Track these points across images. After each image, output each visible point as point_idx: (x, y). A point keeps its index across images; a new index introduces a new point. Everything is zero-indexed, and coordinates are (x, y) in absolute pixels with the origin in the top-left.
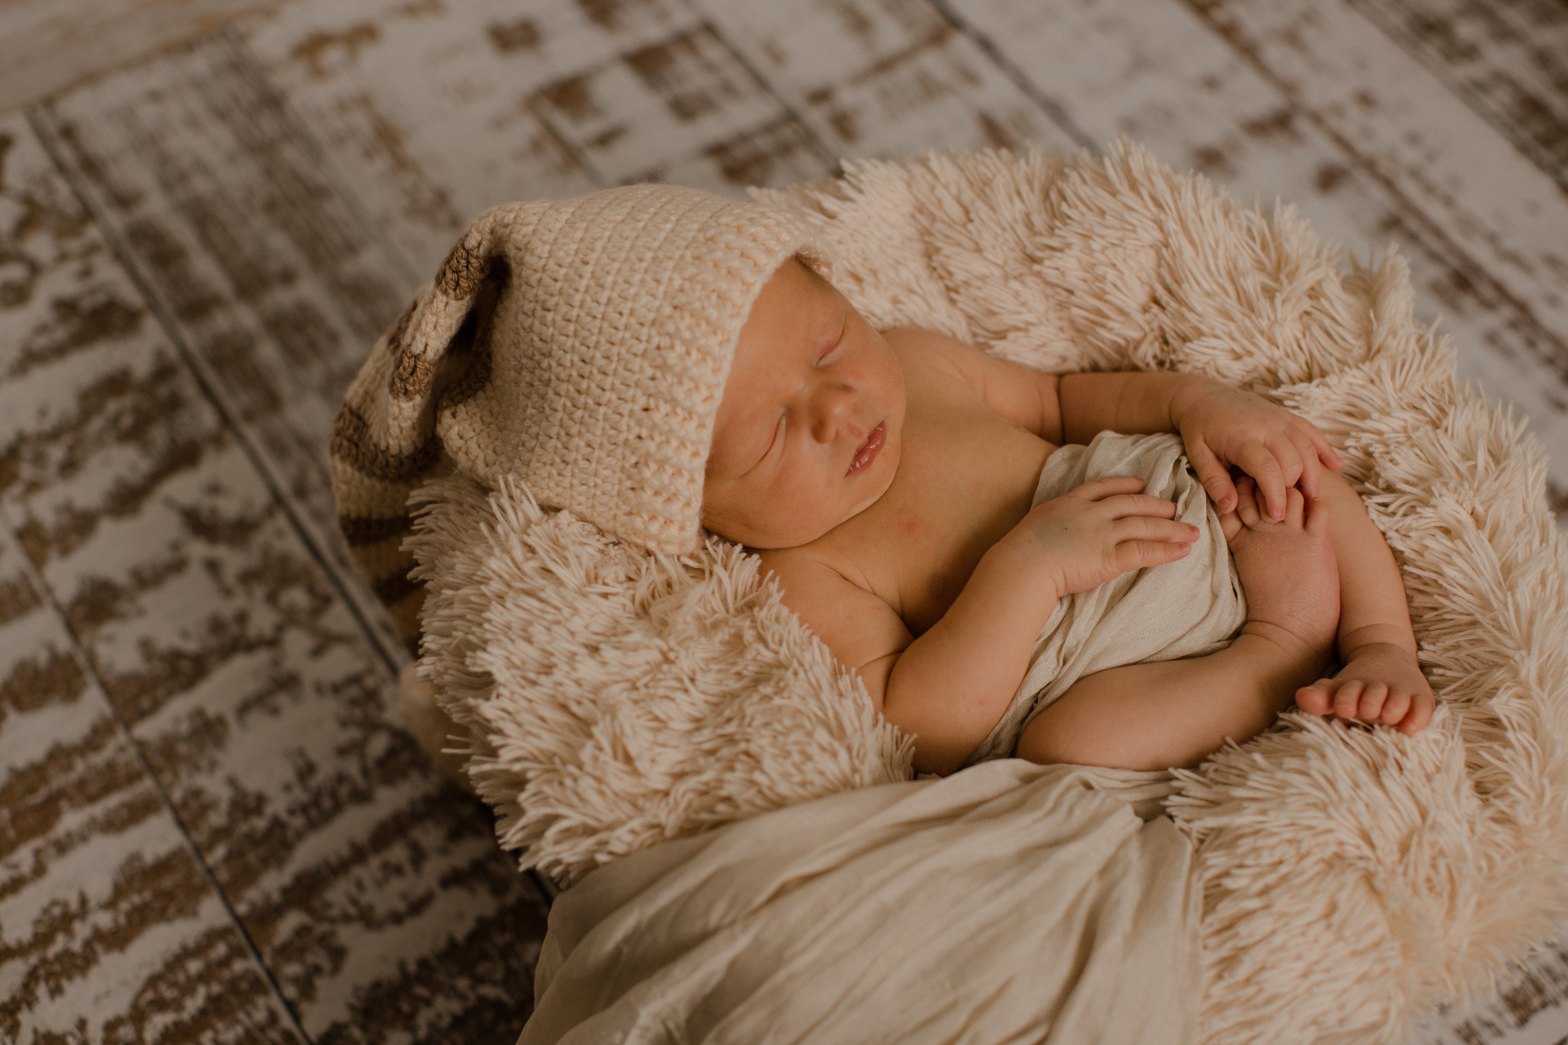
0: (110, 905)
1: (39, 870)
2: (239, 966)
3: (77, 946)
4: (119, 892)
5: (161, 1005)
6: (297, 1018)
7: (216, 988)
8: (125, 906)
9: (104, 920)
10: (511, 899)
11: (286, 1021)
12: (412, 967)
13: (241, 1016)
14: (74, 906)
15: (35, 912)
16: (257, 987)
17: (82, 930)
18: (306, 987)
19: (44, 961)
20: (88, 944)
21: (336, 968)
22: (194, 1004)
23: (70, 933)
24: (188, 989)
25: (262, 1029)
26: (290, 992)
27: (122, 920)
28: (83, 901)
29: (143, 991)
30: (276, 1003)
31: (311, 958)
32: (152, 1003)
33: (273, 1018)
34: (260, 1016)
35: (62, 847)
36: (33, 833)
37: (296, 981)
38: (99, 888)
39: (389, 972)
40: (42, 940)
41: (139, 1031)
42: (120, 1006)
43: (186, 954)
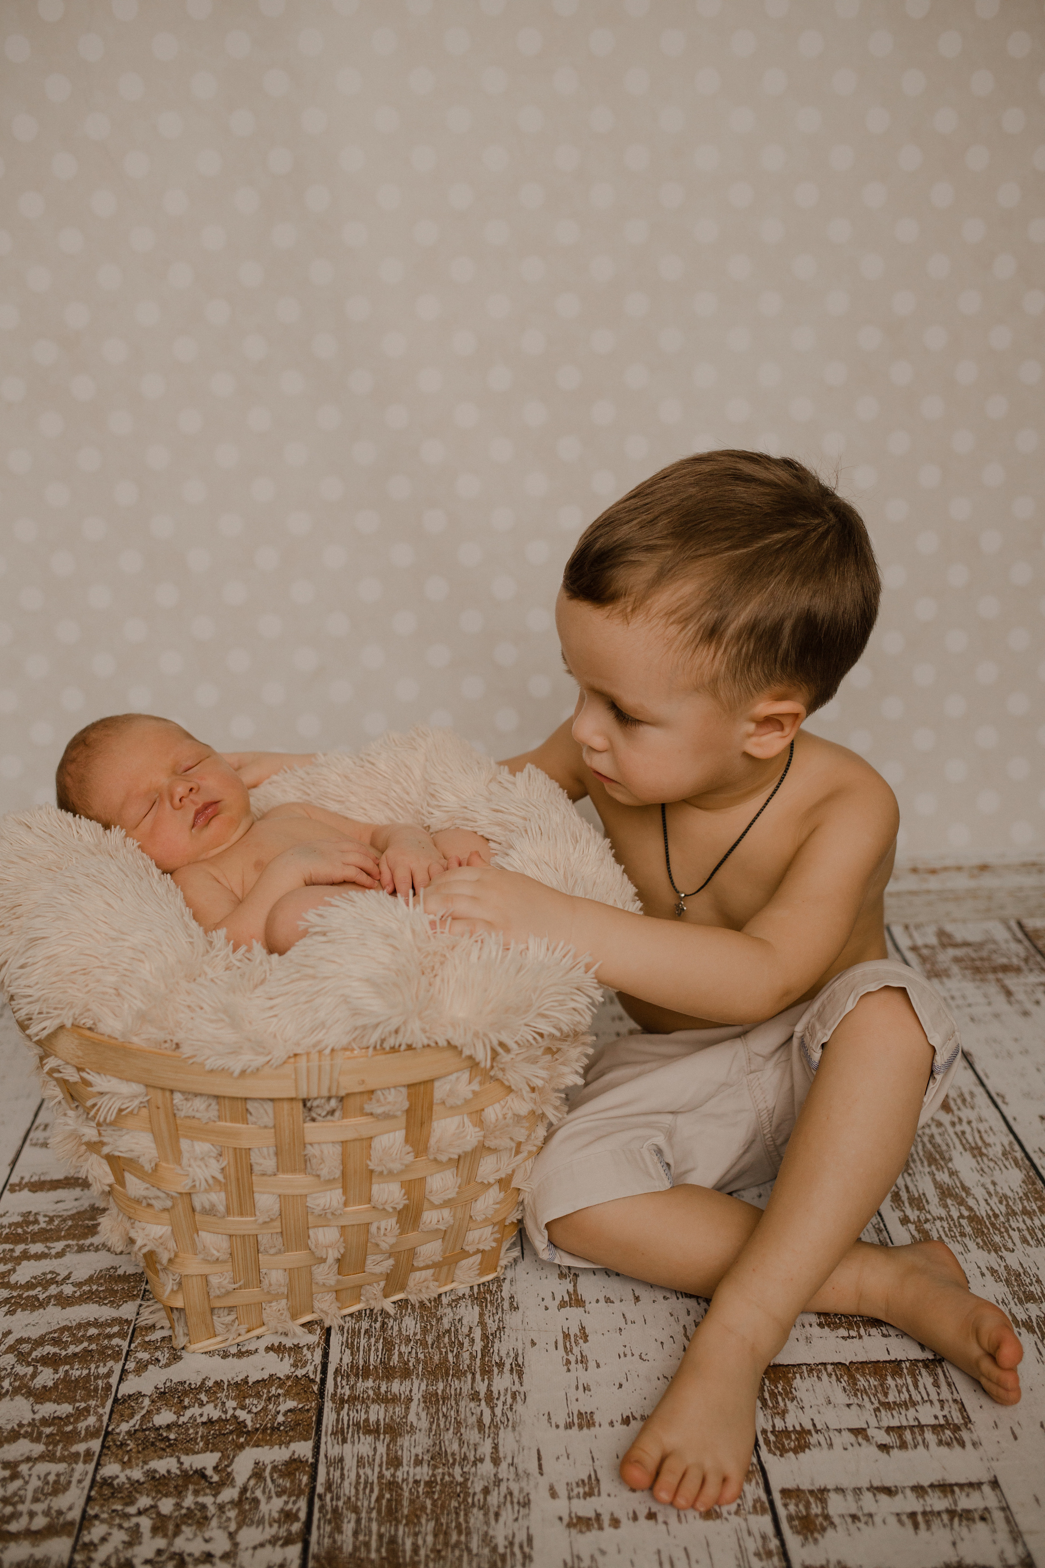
0: (79, 1285)
1: (60, 1255)
2: (116, 1341)
3: (41, 1297)
4: (90, 1280)
5: (56, 1342)
6: (121, 1380)
7: (93, 1347)
8: (86, 1288)
9: (68, 1290)
10: (300, 1373)
11: (114, 1380)
12: (210, 1383)
13: (93, 1366)
14: (59, 1278)
15: (38, 1272)
16: (116, 1355)
17: (53, 1290)
18: (142, 1367)
19: (20, 1296)
20: (49, 1298)
21: (167, 1365)
22: (72, 1349)
23: (45, 1289)
24: (78, 1341)
25: (97, 1377)
26: (131, 1366)
27: (78, 1293)
28: (68, 1277)
29: (55, 1331)
30: (117, 1368)
31: (158, 1354)
32: (53, 1339)
33: (109, 1375)
34: (103, 1370)
35: (81, 1249)
36: (74, 1237)
37: (139, 1362)
38: (81, 1274)
39: (196, 1380)
40: (29, 1286)
41: (33, 1349)
42: (35, 1333)
43: (96, 1324)
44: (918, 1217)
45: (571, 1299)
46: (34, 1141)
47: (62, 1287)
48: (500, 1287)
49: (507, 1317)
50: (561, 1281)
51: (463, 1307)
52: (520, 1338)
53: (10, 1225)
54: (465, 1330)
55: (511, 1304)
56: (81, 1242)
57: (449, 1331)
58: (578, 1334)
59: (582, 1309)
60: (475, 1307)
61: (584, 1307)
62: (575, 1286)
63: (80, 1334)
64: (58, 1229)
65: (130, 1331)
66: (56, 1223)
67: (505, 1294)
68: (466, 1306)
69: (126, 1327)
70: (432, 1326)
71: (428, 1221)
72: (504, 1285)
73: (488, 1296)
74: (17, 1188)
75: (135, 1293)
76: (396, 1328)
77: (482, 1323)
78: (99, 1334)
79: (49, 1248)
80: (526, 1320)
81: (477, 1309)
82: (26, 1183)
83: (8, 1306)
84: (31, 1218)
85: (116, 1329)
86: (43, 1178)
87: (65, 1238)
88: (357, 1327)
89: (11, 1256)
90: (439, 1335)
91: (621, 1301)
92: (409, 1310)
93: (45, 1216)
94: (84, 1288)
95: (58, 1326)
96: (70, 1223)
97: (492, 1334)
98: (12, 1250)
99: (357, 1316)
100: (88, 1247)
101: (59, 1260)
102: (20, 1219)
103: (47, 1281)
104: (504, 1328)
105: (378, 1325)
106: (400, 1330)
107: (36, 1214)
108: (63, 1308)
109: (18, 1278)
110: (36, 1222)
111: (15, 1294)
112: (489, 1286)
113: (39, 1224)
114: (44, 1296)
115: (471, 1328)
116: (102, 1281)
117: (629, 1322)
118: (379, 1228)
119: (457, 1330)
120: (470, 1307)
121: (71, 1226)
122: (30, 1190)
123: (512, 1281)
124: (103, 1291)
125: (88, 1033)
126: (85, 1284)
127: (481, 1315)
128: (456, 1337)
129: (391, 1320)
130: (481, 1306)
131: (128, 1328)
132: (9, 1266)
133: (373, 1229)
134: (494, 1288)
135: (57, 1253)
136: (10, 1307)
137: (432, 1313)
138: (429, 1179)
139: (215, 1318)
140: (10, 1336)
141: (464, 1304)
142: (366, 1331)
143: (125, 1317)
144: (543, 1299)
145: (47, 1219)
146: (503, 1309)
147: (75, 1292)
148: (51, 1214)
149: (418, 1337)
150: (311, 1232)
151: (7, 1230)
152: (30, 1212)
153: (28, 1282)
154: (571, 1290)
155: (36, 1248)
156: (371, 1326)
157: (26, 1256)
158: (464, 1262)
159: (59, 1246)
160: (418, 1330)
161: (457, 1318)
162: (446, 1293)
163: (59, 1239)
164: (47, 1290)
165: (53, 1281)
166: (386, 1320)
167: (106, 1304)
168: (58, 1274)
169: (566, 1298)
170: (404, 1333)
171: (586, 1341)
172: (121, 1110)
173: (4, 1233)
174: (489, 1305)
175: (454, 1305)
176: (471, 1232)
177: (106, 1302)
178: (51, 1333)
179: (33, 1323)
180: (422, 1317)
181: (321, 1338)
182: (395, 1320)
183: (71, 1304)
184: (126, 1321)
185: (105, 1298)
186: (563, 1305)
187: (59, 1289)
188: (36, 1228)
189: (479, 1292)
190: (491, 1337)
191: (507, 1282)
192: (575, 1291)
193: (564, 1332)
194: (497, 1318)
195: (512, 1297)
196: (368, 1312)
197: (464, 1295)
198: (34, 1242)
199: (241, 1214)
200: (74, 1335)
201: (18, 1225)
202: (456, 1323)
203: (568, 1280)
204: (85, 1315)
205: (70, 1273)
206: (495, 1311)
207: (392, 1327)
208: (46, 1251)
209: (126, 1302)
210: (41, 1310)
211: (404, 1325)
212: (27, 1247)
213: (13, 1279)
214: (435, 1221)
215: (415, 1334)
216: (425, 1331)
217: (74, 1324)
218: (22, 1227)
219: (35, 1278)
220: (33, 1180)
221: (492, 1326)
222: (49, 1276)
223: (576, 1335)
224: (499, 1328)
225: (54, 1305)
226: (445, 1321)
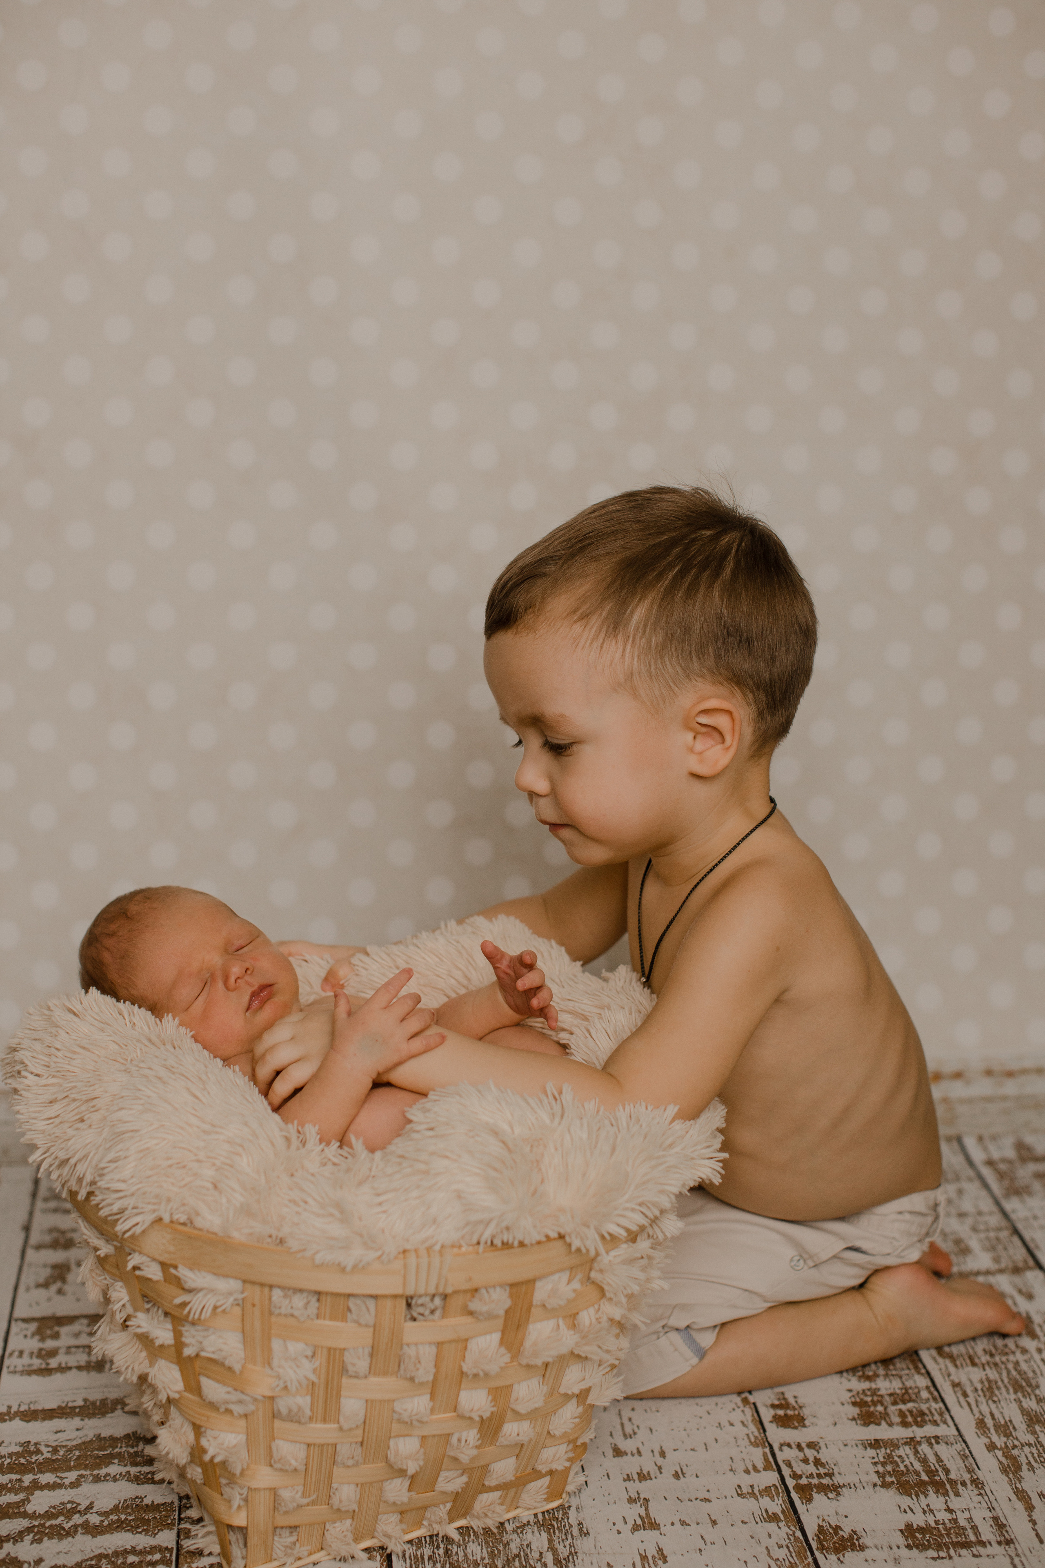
0: (106, 1514)
1: (75, 1484)
3: (67, 1526)
4: (115, 1509)
8: (114, 1517)
9: (94, 1519)
14: (82, 1508)
15: (56, 1502)
17: (77, 1519)
19: (42, 1525)
20: (76, 1527)
23: (69, 1518)
27: (106, 1523)
28: (90, 1506)
29: (91, 1559)
35: (97, 1479)
36: (86, 1467)
38: (105, 1503)
40: (48, 1515)
42: (69, 1561)
43: (133, 1551)
44: (1005, 1443)
45: (644, 1523)
46: (12, 1369)
47: (87, 1516)
48: (566, 1514)
49: (578, 1543)
50: (631, 1506)
51: (529, 1534)
52: (595, 1562)
53: (10, 1455)
54: (536, 1555)
55: (581, 1530)
56: (96, 1472)
57: (518, 1556)
58: (656, 1555)
59: (657, 1532)
60: (542, 1533)
61: (659, 1529)
62: (647, 1509)
63: (119, 1562)
64: (66, 1460)
65: (174, 1558)
66: (61, 1453)
67: (573, 1520)
68: (533, 1532)
69: (168, 1555)
70: (499, 1551)
71: (508, 1434)
72: (570, 1512)
73: (554, 1523)
74: (7, 1417)
75: (169, 1522)
76: (461, 1554)
77: (552, 1548)
78: (141, 1562)
79: (62, 1478)
80: (599, 1545)
81: (545, 1535)
82: (15, 1412)
83: (32, 1535)
84: (32, 1448)
85: (157, 1556)
86: (33, 1407)
87: (76, 1468)
88: (419, 1553)
89: (21, 1487)
90: (508, 1559)
91: (698, 1524)
92: (472, 1537)
93: (47, 1446)
94: (111, 1517)
95: (92, 1555)
96: (77, 1453)
97: (565, 1559)
98: (20, 1480)
99: (417, 1543)
100: (105, 1477)
101: (75, 1490)
102: (19, 1449)
103: (68, 1511)
104: (576, 1553)
105: (441, 1551)
106: (466, 1555)
107: (36, 1444)
108: (93, 1537)
109: (35, 1508)
110: (38, 1452)
111: (36, 1523)
112: (554, 1514)
113: (43, 1454)
114: (69, 1525)
115: (541, 1553)
116: (129, 1510)
117: (709, 1544)
118: (459, 1440)
119: (527, 1555)
120: (537, 1533)
121: (79, 1456)
122: (22, 1420)
123: (578, 1508)
124: (133, 1520)
125: (182, 1228)
126: (112, 1514)
127: (550, 1541)
128: (527, 1561)
129: (455, 1547)
130: (549, 1533)
131: (171, 1555)
132: (21, 1496)
133: (454, 1440)
134: (560, 1515)
135: (71, 1483)
136: (34, 1536)
137: (497, 1539)
138: (516, 1387)
139: (276, 1538)
140: (43, 1564)
141: (530, 1531)
142: (430, 1558)
143: (164, 1545)
144: (614, 1524)
145: (50, 1449)
146: (572, 1535)
147: (103, 1521)
148: (54, 1444)
149: (486, 1561)
150: (392, 1443)
151: (9, 1460)
152: (29, 1442)
153: (47, 1512)
154: (643, 1514)
155: (47, 1478)
156: (433, 1552)
157: (36, 1486)
158: (532, 1484)
159: (72, 1476)
160: (485, 1554)
161: (525, 1543)
162: (509, 1520)
163: (69, 1469)
164: (70, 1519)
165: (74, 1511)
166: (449, 1547)
167: (140, 1533)
168: (80, 1504)
169: (639, 1522)
170: (471, 1557)
171: (665, 1562)
172: (215, 1308)
173: (6, 1463)
174: (557, 1531)
175: (519, 1531)
176: (546, 1450)
177: (140, 1530)
178: (87, 1560)
179: (65, 1551)
180: (487, 1543)
181: (382, 1564)
182: (459, 1546)
183: (102, 1533)
184: (167, 1548)
185: (138, 1527)
186: (636, 1528)
187: (84, 1518)
188: (40, 1458)
189: (544, 1519)
190: (564, 1562)
191: (573, 1509)
192: (648, 1515)
193: (640, 1555)
194: (567, 1543)
195: (580, 1524)
196: (428, 1539)
197: (528, 1522)
198: (43, 1472)
199: (324, 1421)
200: (113, 1562)
201: (18, 1455)
202: (525, 1548)
203: (639, 1504)
204: (120, 1543)
205: (92, 1503)
206: (564, 1537)
207: (457, 1553)
208: (59, 1481)
209: (162, 1530)
210: (70, 1539)
211: (469, 1551)
212: (36, 1477)
213: (30, 1508)
214: (515, 1434)
215: (483, 1559)
216: (492, 1555)
217: (110, 1552)
218: (24, 1458)
219: (54, 1507)
220: (22, 1409)
221: (563, 1552)
222: (69, 1506)
223: (654, 1557)
224: (571, 1553)
225: (83, 1534)
226: (513, 1546)
